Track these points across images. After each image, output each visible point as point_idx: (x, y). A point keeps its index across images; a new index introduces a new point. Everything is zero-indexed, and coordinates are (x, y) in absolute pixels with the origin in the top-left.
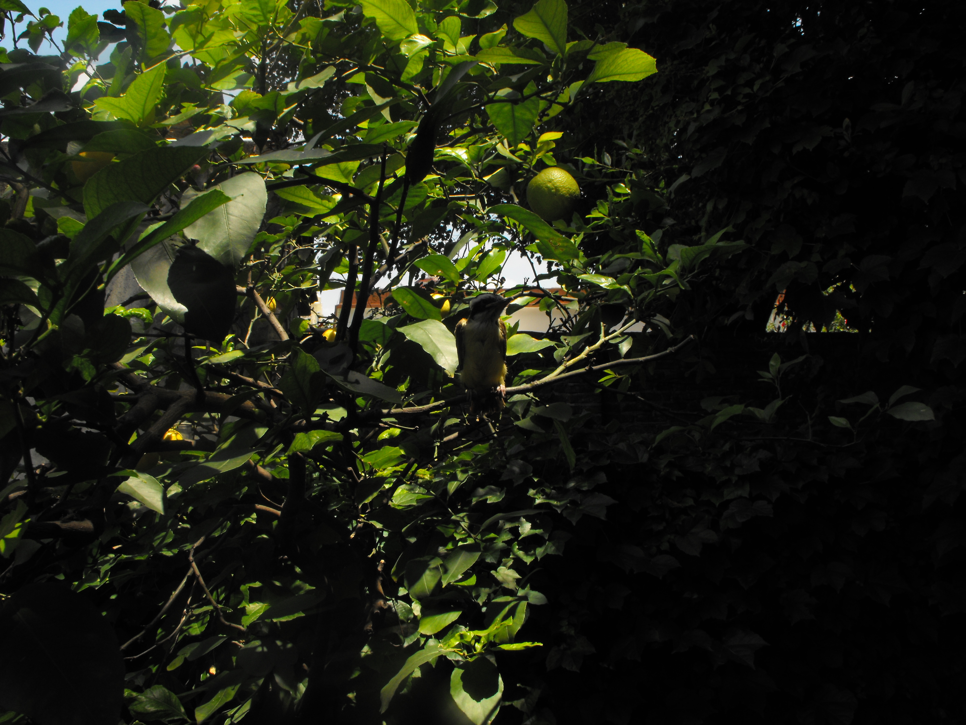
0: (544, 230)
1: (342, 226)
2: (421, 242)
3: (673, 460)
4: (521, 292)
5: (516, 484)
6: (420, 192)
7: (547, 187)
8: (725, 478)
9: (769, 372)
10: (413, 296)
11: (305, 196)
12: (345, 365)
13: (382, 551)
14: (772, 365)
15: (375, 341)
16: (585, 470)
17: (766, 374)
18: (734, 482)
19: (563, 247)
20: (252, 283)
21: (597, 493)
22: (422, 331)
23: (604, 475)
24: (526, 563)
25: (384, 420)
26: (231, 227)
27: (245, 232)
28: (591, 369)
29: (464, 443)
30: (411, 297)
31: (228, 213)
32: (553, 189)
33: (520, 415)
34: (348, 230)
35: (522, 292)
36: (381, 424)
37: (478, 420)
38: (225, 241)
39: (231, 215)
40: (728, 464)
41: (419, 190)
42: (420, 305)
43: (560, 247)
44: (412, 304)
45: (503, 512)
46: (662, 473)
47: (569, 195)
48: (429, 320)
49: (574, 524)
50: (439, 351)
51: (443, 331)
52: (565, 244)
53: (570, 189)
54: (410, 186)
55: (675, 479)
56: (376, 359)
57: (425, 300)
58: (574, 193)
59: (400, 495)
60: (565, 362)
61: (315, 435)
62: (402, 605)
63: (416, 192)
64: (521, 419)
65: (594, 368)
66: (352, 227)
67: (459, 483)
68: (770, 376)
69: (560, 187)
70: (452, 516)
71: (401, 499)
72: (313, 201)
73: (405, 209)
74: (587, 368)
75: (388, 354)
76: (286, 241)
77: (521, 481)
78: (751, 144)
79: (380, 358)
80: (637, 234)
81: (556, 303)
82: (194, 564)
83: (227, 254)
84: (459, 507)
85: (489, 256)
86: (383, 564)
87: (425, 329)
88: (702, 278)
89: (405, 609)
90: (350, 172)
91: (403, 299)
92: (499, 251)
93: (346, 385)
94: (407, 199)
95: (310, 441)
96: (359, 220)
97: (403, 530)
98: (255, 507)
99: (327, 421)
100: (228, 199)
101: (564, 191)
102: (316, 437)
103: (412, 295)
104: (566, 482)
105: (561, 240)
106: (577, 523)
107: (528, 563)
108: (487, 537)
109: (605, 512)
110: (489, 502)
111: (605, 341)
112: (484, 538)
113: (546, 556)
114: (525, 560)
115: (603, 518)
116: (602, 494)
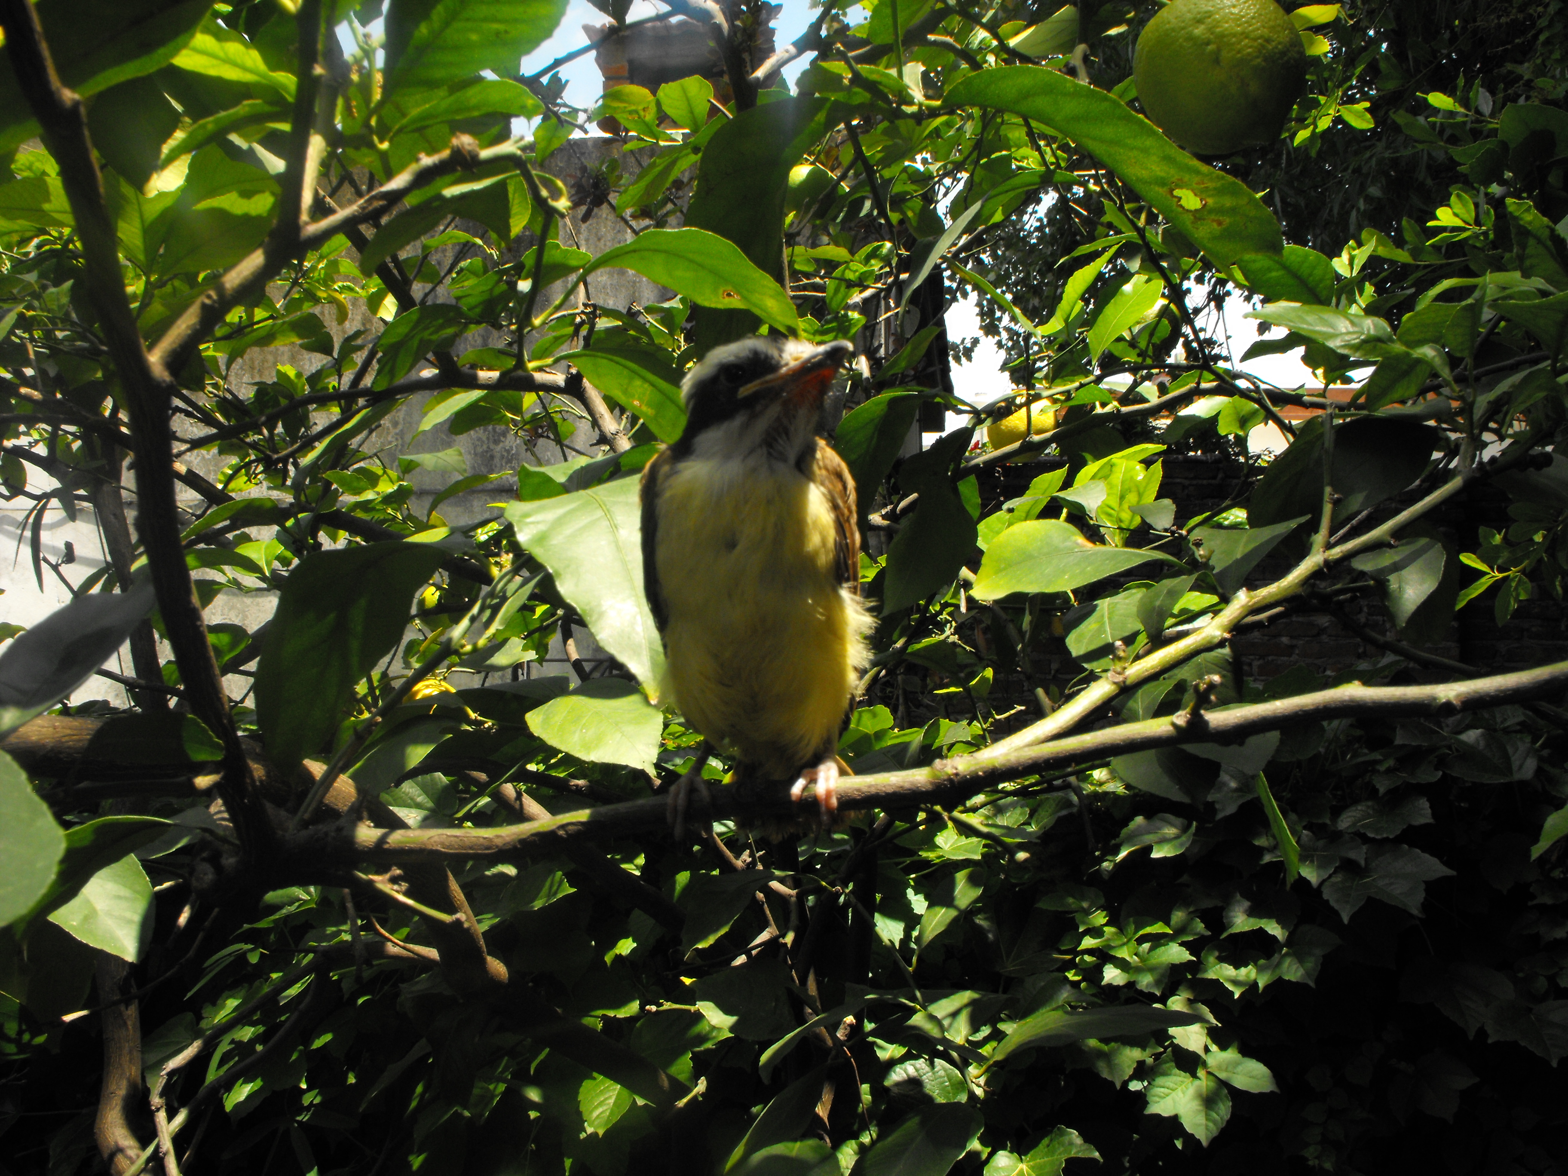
4: (1193, 385)
7: (1190, 38)
16: (1382, 790)
21: (1406, 846)
23: (1427, 805)
24: (1232, 993)
32: (1208, 43)
35: (1198, 383)
47: (1265, 59)
49: (1346, 920)
53: (1268, 41)
60: (1110, 672)
62: (945, 1070)
69: (1234, 35)
74: (1184, 714)
84: (1097, 853)
89: (950, 1080)
104: (1336, 812)
106: (1352, 918)
107: (1236, 996)
108: (1148, 930)
109: (1421, 896)
110: (1155, 855)
111: (1327, 562)
112: (1141, 933)
113: (1278, 985)
114: (1230, 987)
115: (1415, 912)
116: (1418, 851)
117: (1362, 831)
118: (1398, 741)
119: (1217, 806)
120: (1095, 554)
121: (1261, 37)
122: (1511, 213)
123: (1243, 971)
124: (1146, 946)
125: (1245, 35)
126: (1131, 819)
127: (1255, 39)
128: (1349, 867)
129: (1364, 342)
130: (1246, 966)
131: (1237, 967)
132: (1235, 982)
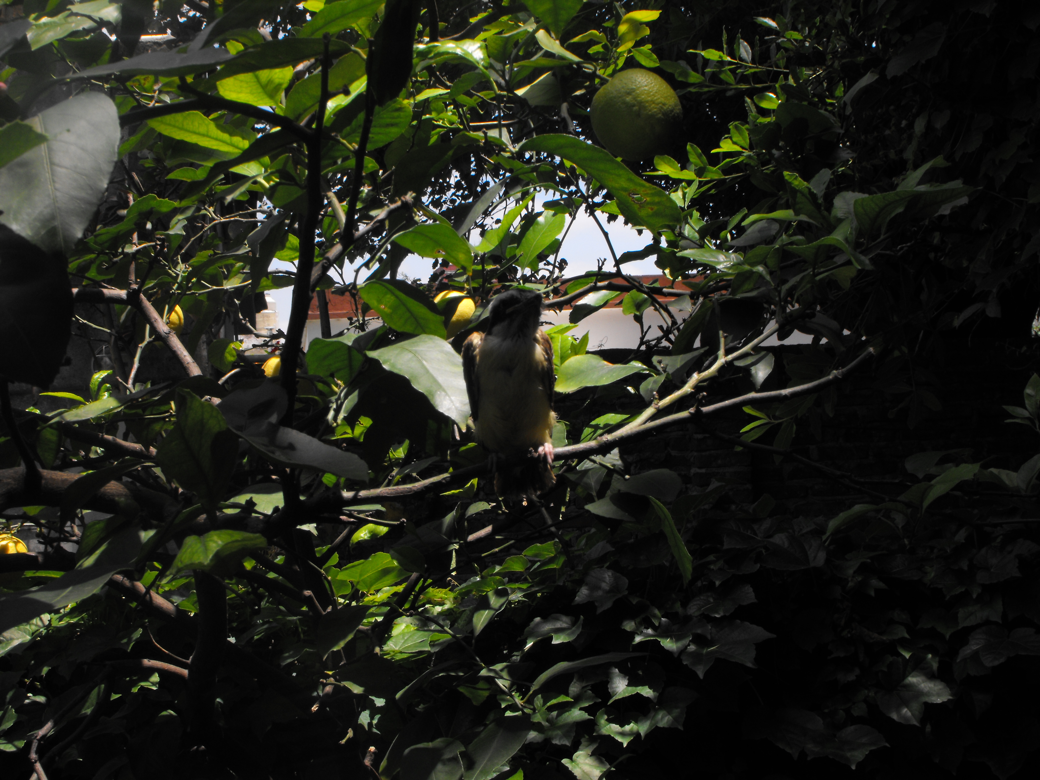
0: (619, 176)
1: (267, 179)
2: (399, 203)
3: (869, 561)
4: (593, 284)
5: (599, 611)
6: (399, 117)
7: (625, 103)
8: (960, 590)
9: (1023, 406)
10: (397, 297)
11: (202, 130)
12: (274, 419)
13: (375, 730)
14: (1029, 395)
15: (332, 375)
16: (717, 583)
17: (1020, 411)
18: (974, 596)
19: (653, 203)
20: (136, 283)
21: (738, 621)
22: (410, 355)
23: (751, 590)
24: (622, 744)
25: (347, 509)
26: (57, 186)
27: (83, 194)
28: (698, 411)
29: (500, 542)
30: (393, 298)
31: (52, 164)
32: (634, 106)
33: (594, 494)
34: (280, 187)
35: (596, 283)
36: (343, 518)
37: (525, 503)
38: (47, 211)
39: (59, 166)
40: (964, 565)
41: (396, 114)
42: (409, 310)
43: (648, 203)
44: (395, 309)
45: (569, 660)
46: (850, 584)
47: (663, 114)
48: (423, 337)
49: (701, 676)
50: (440, 387)
51: (447, 353)
52: (657, 199)
53: (664, 104)
54: (377, 108)
55: (872, 593)
56: (334, 406)
57: (416, 303)
58: (672, 111)
59: (403, 634)
60: (656, 402)
61: (215, 538)
63: (394, 118)
64: (596, 499)
65: (705, 409)
66: (283, 181)
67: (492, 612)
68: (1026, 414)
69: (647, 102)
70: (482, 668)
71: (406, 641)
72: (216, 139)
73: (370, 147)
74: (692, 410)
75: (354, 398)
76: (198, 210)
77: (608, 605)
78: (988, 15)
79: (342, 404)
80: (787, 178)
81: (650, 300)
82: (38, 766)
83: (52, 232)
84: (505, 652)
85: (538, 224)
86: (374, 753)
87: (416, 351)
88: (901, 249)
90: (277, 88)
91: (380, 302)
92: (554, 215)
93: (273, 453)
94: (373, 130)
95: (206, 549)
96: (296, 169)
97: (398, 696)
98: (141, 663)
99: (254, 515)
100: (41, 138)
101: (654, 109)
102: (216, 542)
103: (393, 294)
104: (685, 605)
105: (649, 192)
106: (706, 675)
107: (625, 745)
108: (554, 702)
109: (753, 654)
110: (555, 642)
111: (726, 362)
112: (548, 704)
113: (655, 732)
114: (619, 739)
115: (750, 665)
116: (747, 623)
117: (706, 613)
118: (726, 547)
119: (596, 604)
120: (614, 368)
121: (661, 103)
122: (787, 180)
123: (627, 728)
124: (555, 713)
125: (653, 102)
126: (532, 620)
127: (658, 104)
128: (700, 640)
129: (733, 265)
130: (629, 724)
131: (622, 726)
132: (623, 734)
